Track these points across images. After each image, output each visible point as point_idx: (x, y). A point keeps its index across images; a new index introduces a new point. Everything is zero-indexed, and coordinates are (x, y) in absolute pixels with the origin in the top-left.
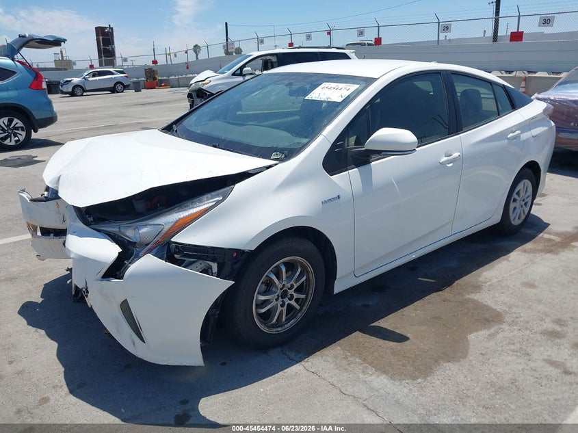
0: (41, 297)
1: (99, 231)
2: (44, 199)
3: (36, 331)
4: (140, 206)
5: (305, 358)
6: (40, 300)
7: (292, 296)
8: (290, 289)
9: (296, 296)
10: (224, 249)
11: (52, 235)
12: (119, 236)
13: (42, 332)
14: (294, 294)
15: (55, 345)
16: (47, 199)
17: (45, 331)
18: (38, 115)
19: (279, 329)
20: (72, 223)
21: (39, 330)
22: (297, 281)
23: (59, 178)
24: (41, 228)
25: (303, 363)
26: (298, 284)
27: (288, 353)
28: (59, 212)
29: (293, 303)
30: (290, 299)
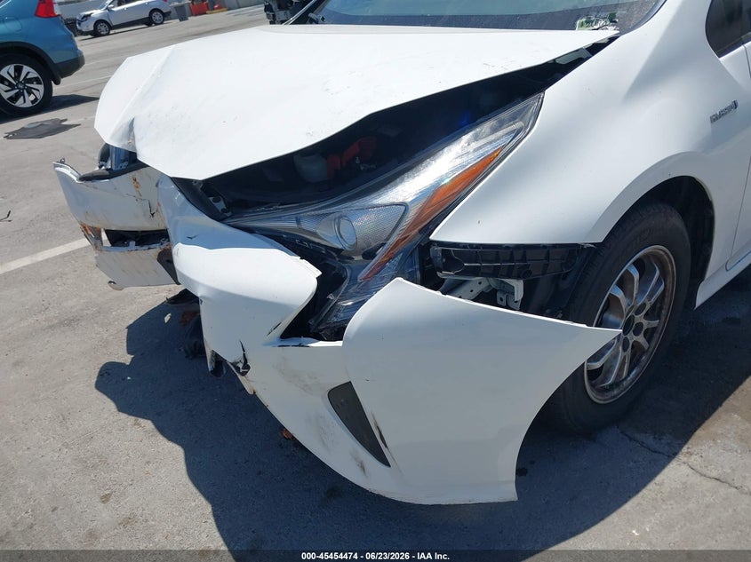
0: (129, 353)
1: (250, 230)
2: (107, 173)
3: (137, 424)
4: (315, 170)
5: (681, 447)
6: (127, 359)
7: (640, 325)
8: (638, 312)
9: (646, 324)
10: (544, 247)
11: (132, 243)
12: (303, 240)
13: (148, 425)
14: (645, 322)
15: (178, 452)
16: (112, 174)
17: (153, 422)
18: (57, 57)
19: (615, 392)
20: (178, 218)
21: (141, 421)
22: (650, 296)
23: (131, 125)
24: (107, 232)
25: (681, 457)
26: (653, 300)
27: (638, 436)
28: (139, 198)
29: (641, 339)
30: (636, 333)
